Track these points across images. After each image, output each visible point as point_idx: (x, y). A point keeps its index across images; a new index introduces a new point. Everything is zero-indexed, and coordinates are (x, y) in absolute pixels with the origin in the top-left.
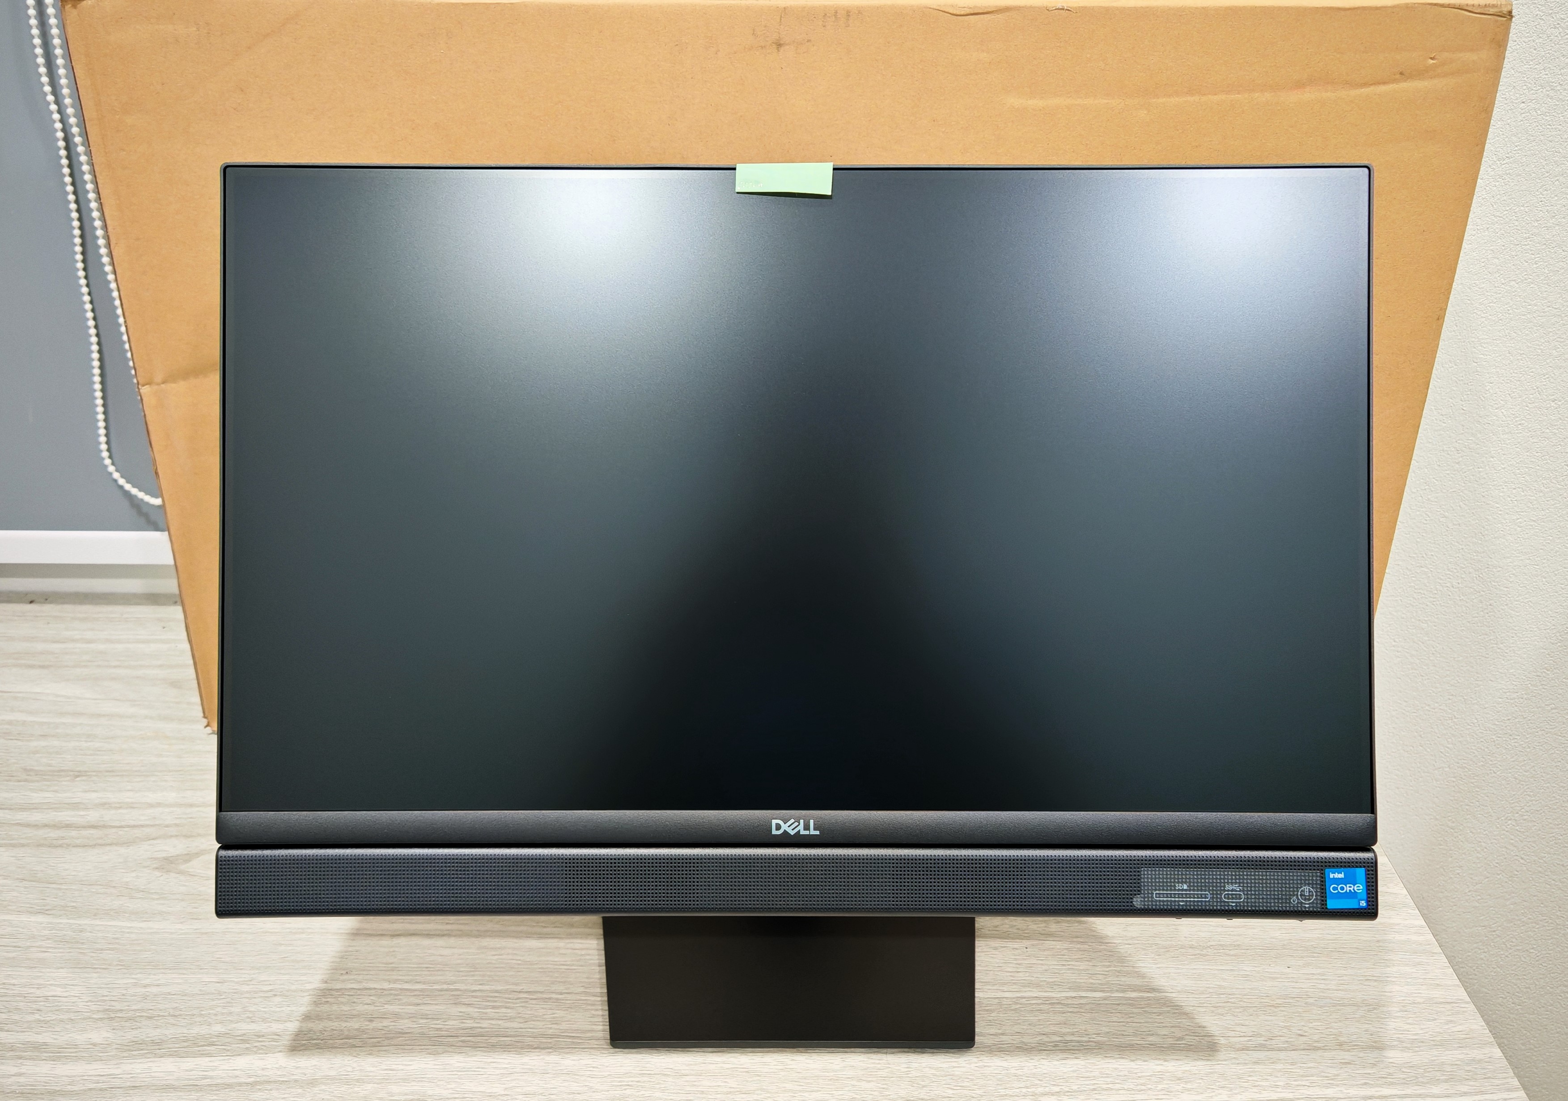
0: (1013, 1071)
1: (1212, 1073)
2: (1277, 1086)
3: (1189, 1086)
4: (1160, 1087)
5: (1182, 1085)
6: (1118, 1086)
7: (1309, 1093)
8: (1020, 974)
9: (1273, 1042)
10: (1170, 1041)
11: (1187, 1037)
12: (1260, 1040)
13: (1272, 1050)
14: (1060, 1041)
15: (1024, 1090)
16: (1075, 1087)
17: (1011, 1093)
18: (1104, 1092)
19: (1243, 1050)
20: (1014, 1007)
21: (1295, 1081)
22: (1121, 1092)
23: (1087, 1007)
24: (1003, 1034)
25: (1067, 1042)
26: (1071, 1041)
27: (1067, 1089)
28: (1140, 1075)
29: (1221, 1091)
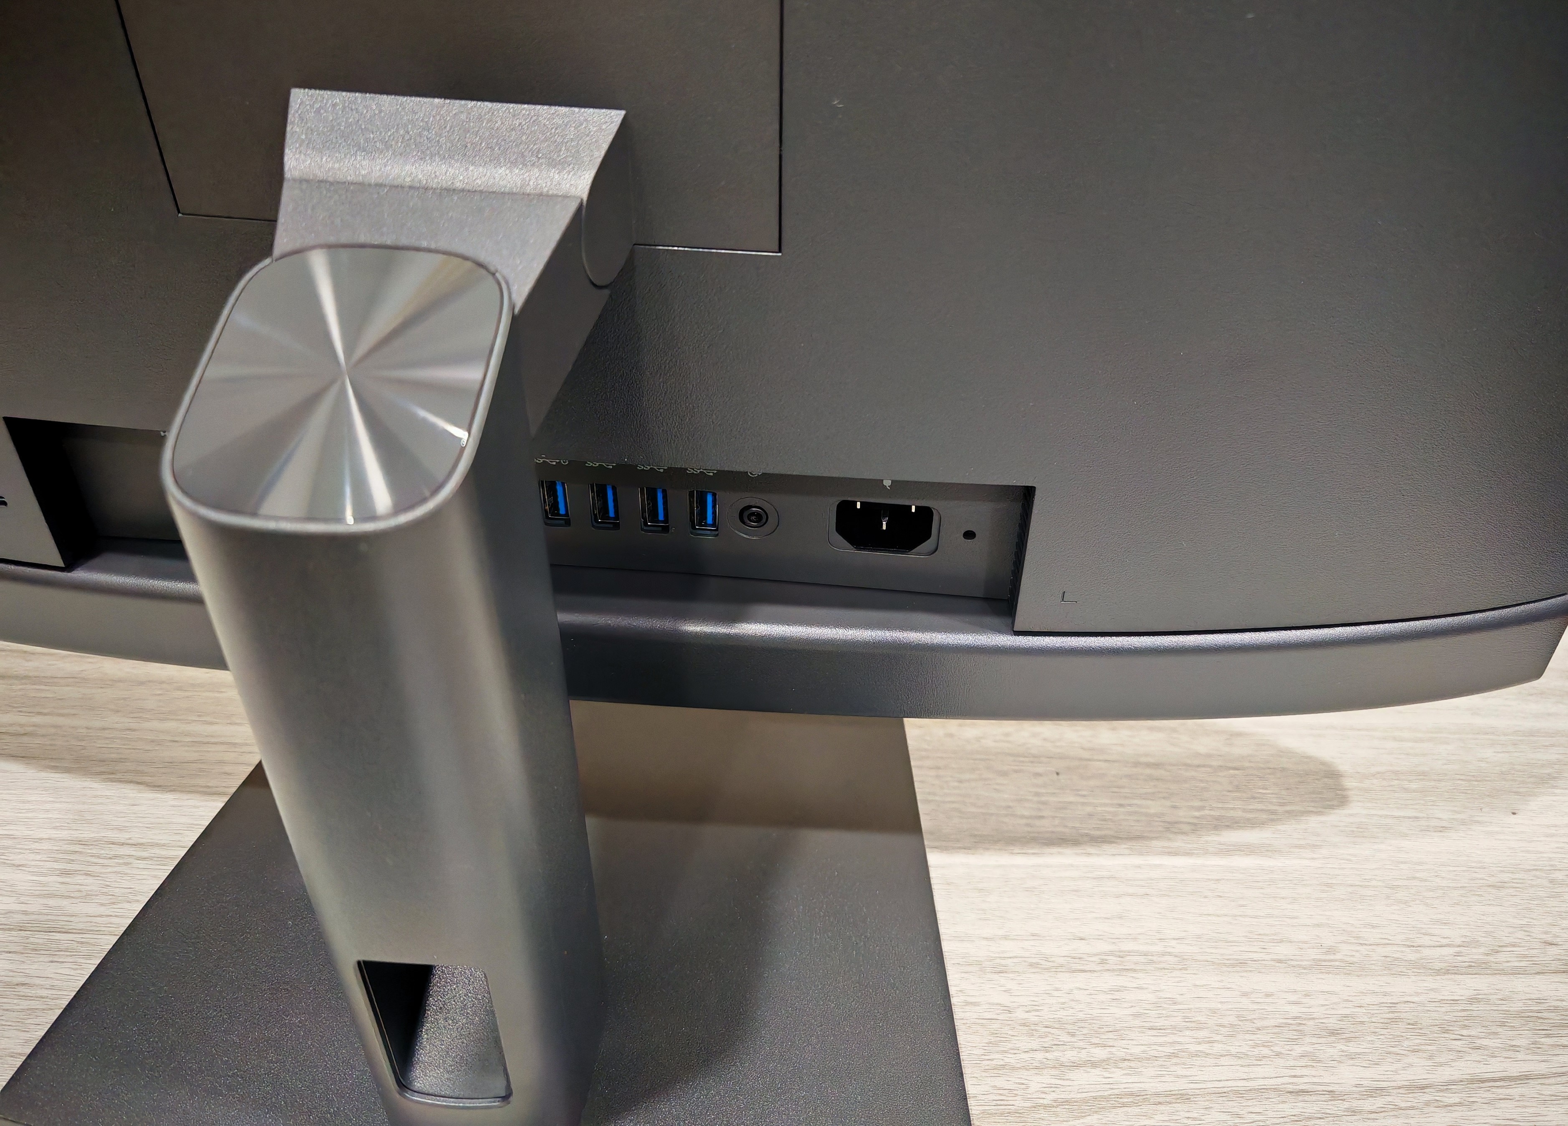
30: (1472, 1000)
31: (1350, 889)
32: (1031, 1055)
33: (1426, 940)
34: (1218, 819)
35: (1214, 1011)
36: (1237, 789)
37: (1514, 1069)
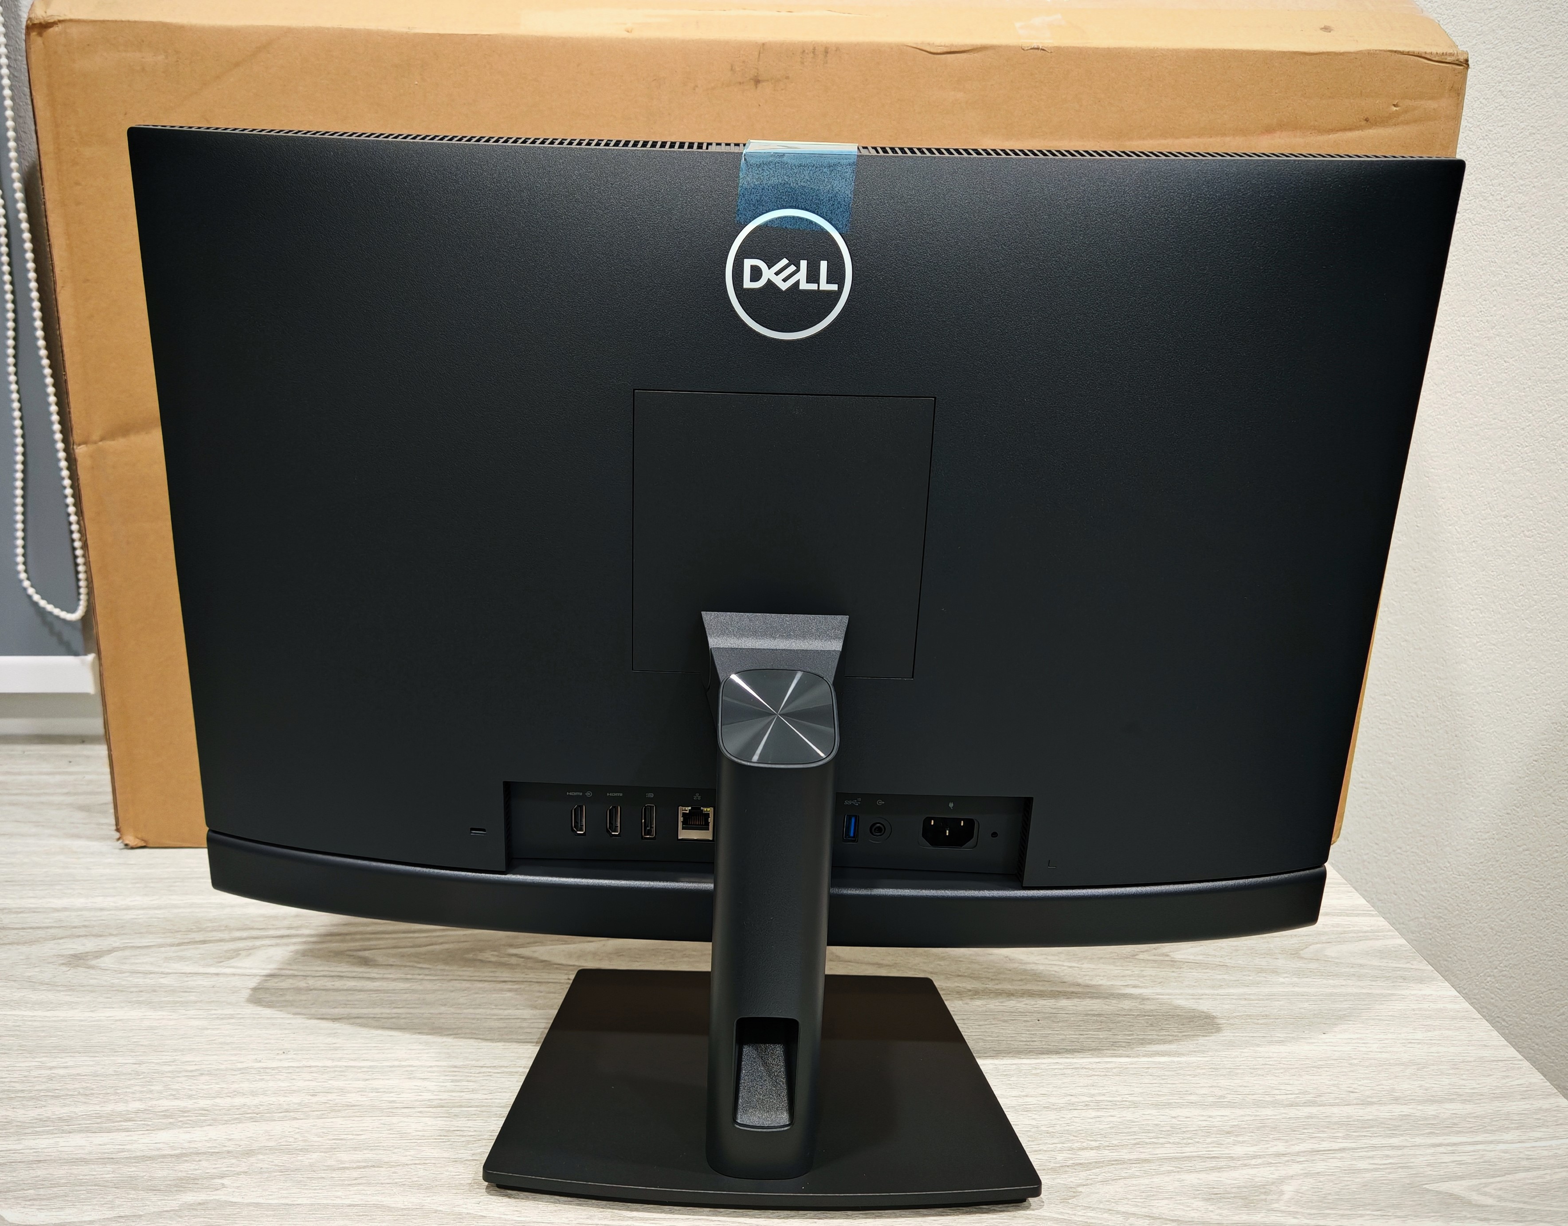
0: (1043, 1128)
1: (1264, 1127)
2: (1337, 1138)
3: (1240, 1139)
4: (1209, 1140)
5: (1232, 1138)
6: (1161, 1141)
7: (1372, 1142)
8: (1036, 1043)
9: (1323, 1098)
10: (1211, 1099)
11: (1229, 1096)
12: (1309, 1097)
13: (1324, 1105)
14: (1092, 1101)
15: (1059, 1146)
16: (1115, 1142)
17: (1045, 1149)
18: (1149, 1146)
19: (1292, 1106)
20: (1034, 1072)
21: (1354, 1132)
22: (1166, 1145)
23: (1114, 1070)
24: (1027, 1096)
25: (1098, 1102)
26: (1102, 1101)
27: (1107, 1144)
28: (1184, 1130)
29: (1275, 1143)
30: (1307, 1117)
31: (1229, 1070)
32: (1054, 1145)
33: (1277, 1092)
34: (1143, 1039)
35: (1157, 1125)
36: (1151, 1025)
37: (1336, 1146)
